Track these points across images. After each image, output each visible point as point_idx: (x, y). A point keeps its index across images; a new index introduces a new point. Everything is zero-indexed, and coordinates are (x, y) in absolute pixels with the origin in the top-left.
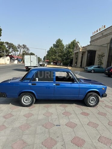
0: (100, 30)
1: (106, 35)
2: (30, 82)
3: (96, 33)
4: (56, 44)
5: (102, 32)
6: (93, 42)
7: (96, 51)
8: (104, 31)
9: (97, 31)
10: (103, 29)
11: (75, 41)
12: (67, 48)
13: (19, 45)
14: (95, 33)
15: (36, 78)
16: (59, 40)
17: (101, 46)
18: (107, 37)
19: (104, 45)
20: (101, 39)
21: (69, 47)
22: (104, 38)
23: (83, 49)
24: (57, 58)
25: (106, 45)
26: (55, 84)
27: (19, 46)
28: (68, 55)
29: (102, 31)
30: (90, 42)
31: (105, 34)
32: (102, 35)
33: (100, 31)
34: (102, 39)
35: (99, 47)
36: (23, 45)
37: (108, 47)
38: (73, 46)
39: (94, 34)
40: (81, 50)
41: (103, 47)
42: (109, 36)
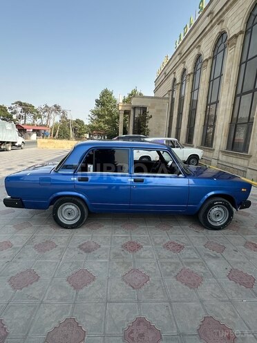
2: (74, 175)
4: (99, 99)
7: (146, 108)
8: (167, 68)
11: (135, 91)
13: (46, 106)
15: (89, 166)
16: (106, 91)
18: (169, 79)
22: (166, 82)
23: (125, 106)
24: (101, 127)
26: (133, 180)
27: (47, 109)
29: (164, 69)
30: (155, 92)
35: (151, 99)
36: (55, 106)
37: (169, 99)
40: (120, 108)
42: (171, 77)
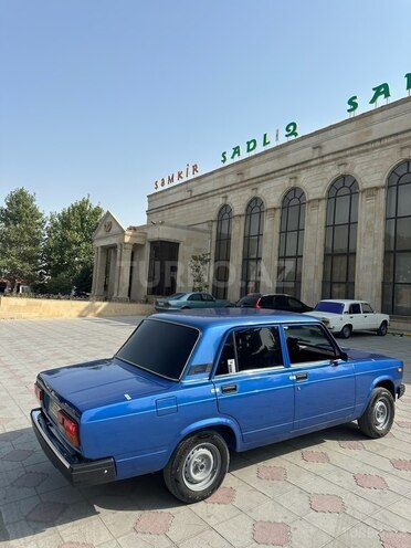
0: (180, 176)
1: (203, 196)
3: (167, 186)
4: (6, 207)
5: (190, 184)
6: (160, 214)
7: (178, 244)
8: (194, 183)
9: (171, 180)
10: (191, 177)
11: (86, 202)
12: (55, 225)
14: (163, 185)
17: (189, 227)
18: (205, 202)
19: (200, 227)
20: (185, 208)
21: (65, 221)
22: (195, 205)
23: (136, 237)
25: (205, 227)
28: (62, 253)
29: (186, 182)
30: (149, 213)
31: (198, 190)
32: (187, 195)
33: (181, 181)
34: (191, 206)
35: (186, 231)
37: (211, 233)
38: (82, 219)
39: (160, 189)
40: (127, 239)
41: (198, 230)
42: (211, 200)
